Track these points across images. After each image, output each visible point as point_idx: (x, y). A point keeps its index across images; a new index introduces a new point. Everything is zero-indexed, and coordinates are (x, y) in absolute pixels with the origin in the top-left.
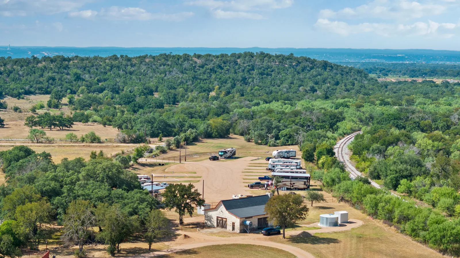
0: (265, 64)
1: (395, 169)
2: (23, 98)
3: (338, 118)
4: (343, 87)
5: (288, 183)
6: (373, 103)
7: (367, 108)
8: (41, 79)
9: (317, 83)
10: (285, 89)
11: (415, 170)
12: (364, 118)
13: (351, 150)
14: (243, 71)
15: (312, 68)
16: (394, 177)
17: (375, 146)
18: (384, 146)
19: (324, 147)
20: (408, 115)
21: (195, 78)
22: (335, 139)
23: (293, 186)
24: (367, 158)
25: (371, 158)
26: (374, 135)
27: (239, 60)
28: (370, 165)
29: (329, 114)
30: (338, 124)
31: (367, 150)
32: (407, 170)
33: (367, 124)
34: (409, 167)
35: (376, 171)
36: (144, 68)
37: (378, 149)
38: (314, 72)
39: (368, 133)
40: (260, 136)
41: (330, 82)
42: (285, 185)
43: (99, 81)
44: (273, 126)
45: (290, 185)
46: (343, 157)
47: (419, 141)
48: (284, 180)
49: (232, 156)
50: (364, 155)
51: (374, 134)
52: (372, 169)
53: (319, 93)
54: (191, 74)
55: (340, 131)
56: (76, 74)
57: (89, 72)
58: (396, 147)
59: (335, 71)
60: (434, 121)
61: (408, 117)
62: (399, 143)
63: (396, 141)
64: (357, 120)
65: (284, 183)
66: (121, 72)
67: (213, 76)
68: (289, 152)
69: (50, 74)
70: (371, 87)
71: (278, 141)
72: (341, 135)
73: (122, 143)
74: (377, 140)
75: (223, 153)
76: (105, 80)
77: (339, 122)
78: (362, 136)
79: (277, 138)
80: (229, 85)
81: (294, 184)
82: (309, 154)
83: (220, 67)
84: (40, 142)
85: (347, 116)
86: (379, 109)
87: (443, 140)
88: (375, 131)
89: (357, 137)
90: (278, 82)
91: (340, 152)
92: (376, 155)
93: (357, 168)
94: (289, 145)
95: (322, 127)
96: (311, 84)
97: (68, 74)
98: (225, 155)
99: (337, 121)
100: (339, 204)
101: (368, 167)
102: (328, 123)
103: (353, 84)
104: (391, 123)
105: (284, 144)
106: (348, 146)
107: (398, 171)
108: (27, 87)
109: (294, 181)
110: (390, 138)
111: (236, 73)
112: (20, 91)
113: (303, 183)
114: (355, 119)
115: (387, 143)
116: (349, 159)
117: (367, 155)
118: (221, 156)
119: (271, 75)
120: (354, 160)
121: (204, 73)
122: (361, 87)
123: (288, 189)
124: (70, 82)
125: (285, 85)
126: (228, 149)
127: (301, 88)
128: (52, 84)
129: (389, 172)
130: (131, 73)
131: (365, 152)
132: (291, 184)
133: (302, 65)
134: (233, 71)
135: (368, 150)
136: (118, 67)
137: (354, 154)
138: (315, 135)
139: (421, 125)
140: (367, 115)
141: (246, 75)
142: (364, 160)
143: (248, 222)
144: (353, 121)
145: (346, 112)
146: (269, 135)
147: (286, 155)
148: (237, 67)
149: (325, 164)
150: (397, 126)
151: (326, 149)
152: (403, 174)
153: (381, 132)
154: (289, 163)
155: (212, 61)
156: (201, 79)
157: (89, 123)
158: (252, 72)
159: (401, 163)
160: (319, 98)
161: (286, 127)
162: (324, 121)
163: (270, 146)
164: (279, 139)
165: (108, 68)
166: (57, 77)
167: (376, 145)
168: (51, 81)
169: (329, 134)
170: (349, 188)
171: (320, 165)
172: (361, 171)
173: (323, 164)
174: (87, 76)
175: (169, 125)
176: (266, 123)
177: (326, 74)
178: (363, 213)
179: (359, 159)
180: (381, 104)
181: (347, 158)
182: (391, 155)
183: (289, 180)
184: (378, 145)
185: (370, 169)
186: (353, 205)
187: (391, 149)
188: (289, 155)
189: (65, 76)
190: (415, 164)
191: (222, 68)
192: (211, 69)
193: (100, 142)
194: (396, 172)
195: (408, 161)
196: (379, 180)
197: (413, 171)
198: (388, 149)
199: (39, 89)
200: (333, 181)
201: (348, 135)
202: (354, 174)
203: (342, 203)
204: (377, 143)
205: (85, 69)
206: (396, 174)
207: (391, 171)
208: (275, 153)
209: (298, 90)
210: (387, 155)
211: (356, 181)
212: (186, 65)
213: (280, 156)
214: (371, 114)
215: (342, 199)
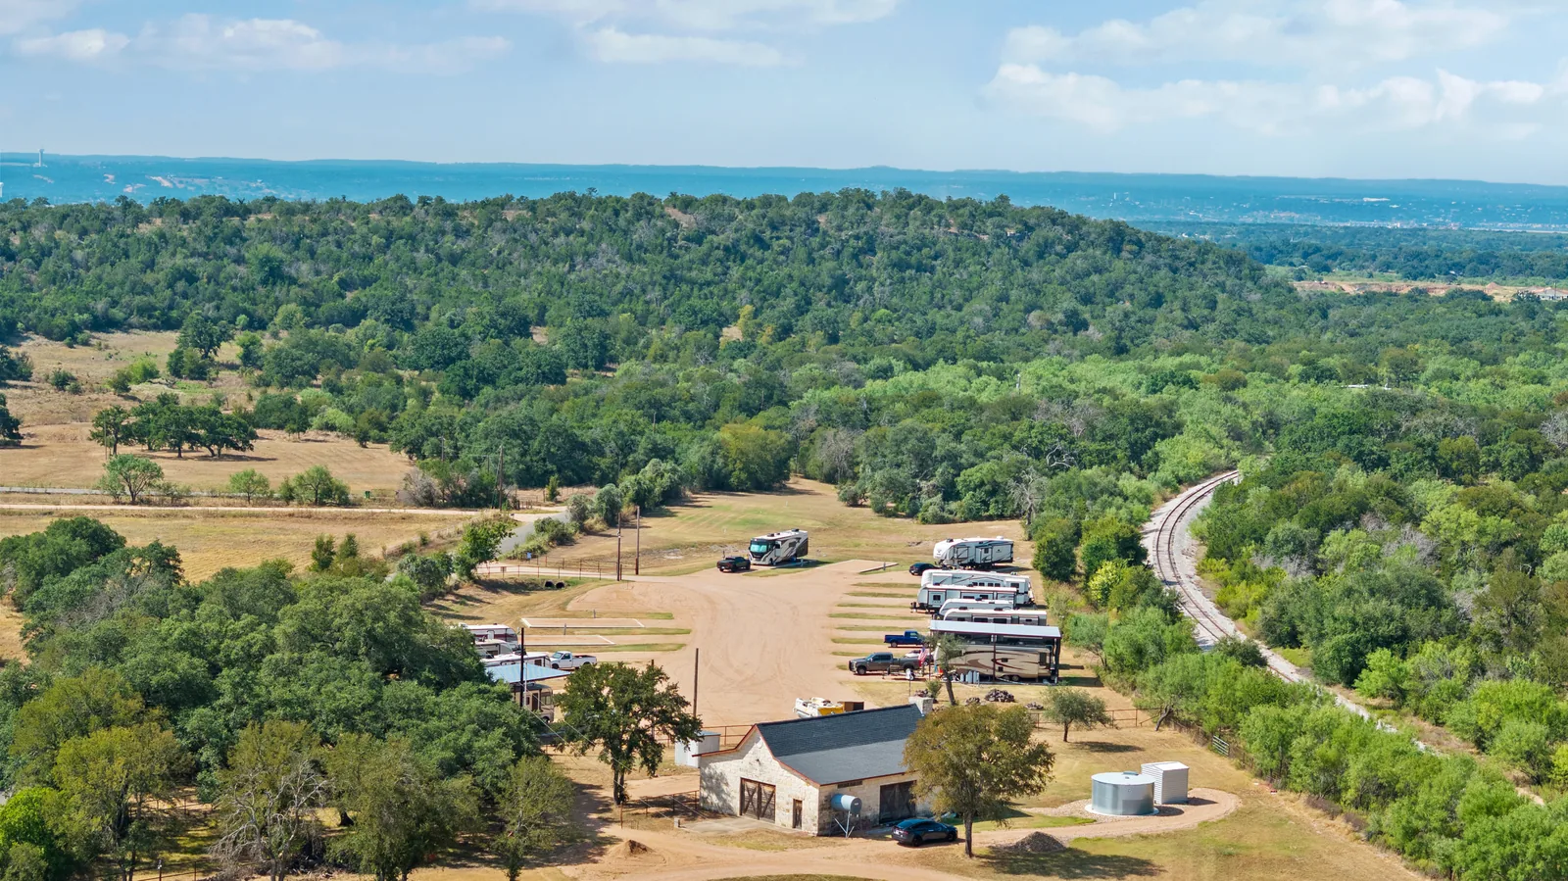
0: (911, 230)
1: (1351, 613)
2: (86, 343)
3: (1158, 424)
4: (1178, 314)
5: (986, 659)
6: (1278, 372)
7: (1257, 392)
8: (149, 278)
9: (1087, 299)
10: (979, 320)
11: (1418, 619)
12: (1246, 425)
13: (1202, 538)
14: (838, 254)
15: (1071, 248)
16: (1347, 643)
17: (1283, 528)
18: (1315, 531)
19: (1108, 531)
20: (1396, 417)
21: (672, 278)
22: (1148, 501)
23: (1001, 670)
24: (1255, 570)
25: (1269, 572)
26: (1280, 492)
27: (822, 219)
28: (1266, 598)
29: (1127, 411)
30: (1161, 446)
31: (1256, 541)
32: (1390, 617)
33: (1258, 448)
34: (1397, 609)
35: (1285, 619)
36: (497, 240)
37: (1294, 538)
38: (1077, 261)
39: (1261, 480)
40: (893, 487)
41: (1132, 297)
42: (975, 663)
43: (345, 285)
44: (937, 453)
45: (991, 664)
46: (1173, 564)
47: (1435, 514)
48: (973, 647)
49: (796, 558)
50: (1244, 559)
51: (1281, 485)
52: (1271, 610)
53: (1095, 333)
54: (658, 264)
55: (1165, 472)
56: (267, 260)
57: (312, 253)
58: (1354, 534)
59: (1149, 258)
60: (1487, 439)
61: (1398, 427)
62: (1366, 518)
63: (1353, 514)
64: (1224, 432)
65: (972, 657)
66: (422, 256)
67: (736, 272)
68: (992, 544)
69: (179, 261)
70: (1271, 313)
71: (953, 505)
72: (1166, 484)
73: (420, 505)
74: (1289, 506)
75: (763, 548)
76: (366, 283)
77: (1163, 438)
78: (1241, 494)
79: (950, 493)
80: (788, 303)
81: (1006, 660)
82: (1056, 553)
83: (758, 240)
84: (142, 502)
85: (1188, 418)
86: (1297, 395)
87: (1515, 510)
88: (1285, 474)
89: (1221, 494)
90: (957, 294)
91: (1164, 547)
92: (1286, 559)
93: (1223, 606)
94: (990, 518)
95: (1104, 458)
96: (1068, 302)
97: (239, 260)
98: (772, 556)
99: (1154, 437)
100: (1158, 735)
101: (1258, 603)
102: (1123, 442)
103: (1213, 305)
104: (1340, 445)
105: (974, 516)
106: (1192, 526)
107: (1359, 619)
108: (100, 306)
109: (1004, 651)
110: (1335, 502)
111: (811, 261)
112: (77, 318)
113: (1036, 658)
114: (1214, 431)
115: (1323, 519)
116: (1193, 572)
117: (1255, 560)
118: (759, 555)
119: (932, 270)
120: (1211, 576)
121: (704, 262)
122: (1239, 313)
123: (983, 679)
124: (247, 289)
125: (980, 304)
126: (783, 535)
127: (1033, 317)
128: (185, 296)
129: (1329, 624)
130: (455, 259)
131: (1249, 549)
132: (994, 661)
133: (1038, 236)
134: (802, 253)
135: (1260, 540)
136: (412, 238)
137: (1213, 553)
138: (1079, 487)
139: (1441, 452)
140: (1257, 415)
141: (848, 270)
142: (1244, 577)
143: (847, 801)
144: (1210, 437)
145: (1187, 404)
146: (923, 484)
147: (980, 556)
148: (815, 241)
149: (1113, 591)
150: (1359, 459)
151: (1117, 537)
152: (1377, 631)
153: (1304, 481)
154: (990, 585)
155: (732, 218)
156: (692, 283)
157: (311, 434)
158: (866, 259)
159: (1372, 593)
160: (1094, 350)
161: (980, 455)
162: (1111, 437)
163: (925, 521)
164: (957, 497)
165: (375, 239)
166: (204, 269)
167: (1288, 525)
168: (181, 285)
169: (1129, 482)
170: (1194, 678)
171: (1096, 595)
172: (1235, 618)
173: (1106, 590)
174: (305, 267)
175: (582, 447)
176: (912, 442)
177: (1118, 267)
178: (1238, 769)
179: (1227, 573)
180: (1304, 377)
181: (1187, 566)
182: (1337, 561)
183: (990, 648)
184: (1295, 525)
185: (1266, 609)
186: (1206, 738)
187: (1336, 541)
188: (988, 556)
189: (231, 268)
190: (1418, 597)
191: (764, 246)
192: (726, 249)
193: (345, 503)
194: (1355, 625)
195: (1396, 585)
196: (1296, 650)
197: (1411, 623)
198: (1327, 540)
199: (142, 311)
200: (1139, 652)
201: (1193, 483)
202: (1210, 625)
203: (1168, 732)
204: (1290, 518)
205: (297, 245)
206: (1353, 630)
207: (1335, 619)
208: (942, 549)
209: (1024, 322)
210: (1323, 561)
211: (1218, 655)
212: (642, 232)
213: (960, 560)
214: (1271, 413)
215: (1169, 718)
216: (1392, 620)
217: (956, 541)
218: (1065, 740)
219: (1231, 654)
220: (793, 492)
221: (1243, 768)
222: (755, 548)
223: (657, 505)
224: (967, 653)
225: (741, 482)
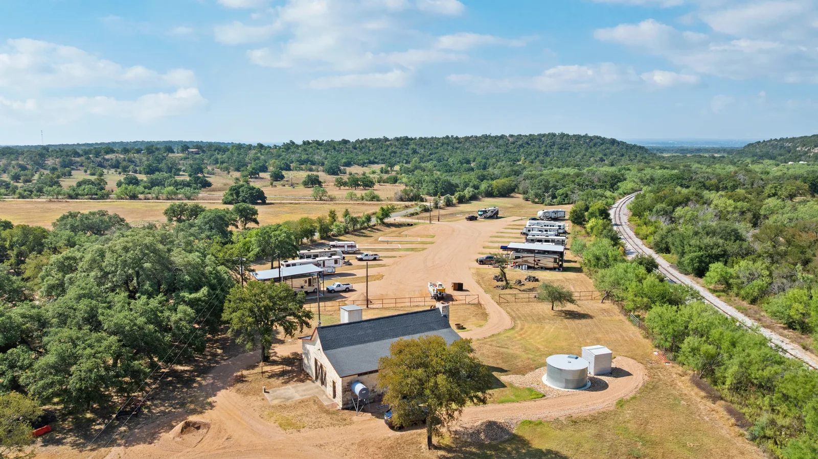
0: (563, 141)
1: (698, 243)
2: (366, 167)
3: (619, 178)
4: (628, 158)
5: (531, 260)
6: (653, 168)
7: (648, 172)
8: (386, 153)
9: (605, 155)
10: (578, 160)
11: (732, 247)
12: (645, 179)
13: (631, 210)
14: (546, 146)
15: (602, 144)
16: (697, 257)
17: (659, 206)
18: (671, 207)
19: (596, 207)
20: (691, 175)
21: (506, 152)
22: (614, 199)
23: (537, 264)
24: (649, 221)
25: (655, 222)
26: (658, 194)
27: (543, 139)
28: (655, 233)
29: (610, 175)
30: (619, 184)
31: (650, 211)
32: (718, 246)
33: (649, 185)
34: (721, 241)
35: (664, 242)
36: (468, 144)
37: (664, 210)
38: (603, 147)
39: (651, 191)
40: (537, 195)
41: (616, 155)
42: (526, 261)
43: (431, 154)
44: (550, 185)
45: (533, 262)
46: (620, 218)
47: (715, 202)
48: (525, 255)
49: (495, 215)
50: (645, 217)
51: (658, 192)
52: (658, 238)
53: (606, 162)
54: (504, 148)
55: (620, 191)
56: (413, 149)
57: (425, 148)
58: (686, 208)
59: (621, 146)
60: (720, 181)
61: (692, 178)
62: (690, 203)
63: (685, 202)
64: (638, 181)
65: (525, 259)
66: (450, 148)
67: (522, 150)
68: (557, 212)
69: (393, 149)
70: (650, 158)
71: (555, 200)
72: (620, 194)
73: (399, 201)
74: (661, 199)
75: (482, 213)
76: (436, 153)
77: (620, 182)
78: (644, 196)
79: (554, 197)
80: (533, 157)
81: (539, 260)
82: (576, 215)
83: (527, 143)
84: (322, 200)
85: (628, 177)
86: (659, 173)
87: (747, 200)
88: (659, 190)
89: (637, 197)
90: (574, 154)
91: (617, 213)
92: (661, 217)
93: (637, 234)
94: (566, 204)
95: (601, 187)
96: (600, 155)
97: (407, 149)
98: (485, 215)
99: (618, 182)
100: (603, 306)
101: (651, 234)
102: (609, 183)
103: (636, 156)
104: (675, 182)
105: (560, 203)
106: (627, 205)
107: (703, 246)
108: (372, 159)
109: (539, 257)
110: (679, 198)
111: (540, 148)
112: (366, 161)
113: (552, 260)
114: (636, 180)
115: (674, 203)
116: (626, 221)
117: (649, 217)
118: (481, 215)
119: (568, 149)
120: (633, 223)
121: (514, 148)
122: (642, 158)
123: (529, 268)
124: (408, 155)
125: (579, 156)
126: (490, 209)
127: (592, 159)
128: (393, 157)
129: (687, 248)
130: (457, 148)
131: (647, 213)
132: (534, 260)
133: (594, 141)
134: (537, 146)
135: (651, 210)
136: (448, 144)
137: (634, 215)
138: (591, 194)
139: (707, 184)
140: (648, 177)
141: (548, 149)
142: (645, 224)
143: (358, 388)
144: (634, 182)
145: (628, 174)
146: (546, 194)
147: (553, 216)
148: (541, 143)
149: (594, 229)
150: (681, 186)
151: (599, 209)
152: (712, 252)
153: (666, 191)
154: (551, 226)
155: (522, 139)
156: (511, 153)
157: (397, 184)
158: (553, 147)
159: (708, 234)
160: (606, 165)
161: (564, 186)
162: (605, 182)
163: (546, 205)
164: (556, 198)
165: (439, 144)
166: (398, 151)
167: (661, 205)
168: (392, 155)
169: (608, 193)
170: (621, 279)
171: (589, 230)
172: (642, 239)
173: (592, 228)
174: (422, 151)
175: (452, 185)
176: (543, 182)
177: (613, 148)
178: (644, 338)
179: (639, 222)
180: (660, 169)
181: (624, 219)
182: (680, 217)
183: (533, 255)
184: (664, 205)
185: (656, 237)
186: (626, 312)
187: (679, 211)
188: (556, 215)
189: (405, 150)
190: (730, 236)
191: (529, 144)
192: (520, 145)
193: (378, 200)
194: (700, 249)
195: (719, 230)
196: (668, 255)
197: (728, 248)
198: (676, 210)
199: (382, 160)
200: (598, 259)
201: (629, 194)
202: (632, 243)
203: (608, 304)
204: (662, 203)
205: (421, 146)
206: (699, 251)
207: (690, 246)
208: (540, 213)
209: (589, 160)
210: (674, 218)
211: (634, 264)
212: (501, 142)
213: (546, 217)
214: (652, 176)
215: (608, 296)
216: (719, 247)
217: (545, 211)
218: (552, 309)
219: (641, 263)
220: (513, 197)
221: (647, 338)
222: (480, 213)
223: (468, 200)
224: (523, 257)
225: (496, 194)
